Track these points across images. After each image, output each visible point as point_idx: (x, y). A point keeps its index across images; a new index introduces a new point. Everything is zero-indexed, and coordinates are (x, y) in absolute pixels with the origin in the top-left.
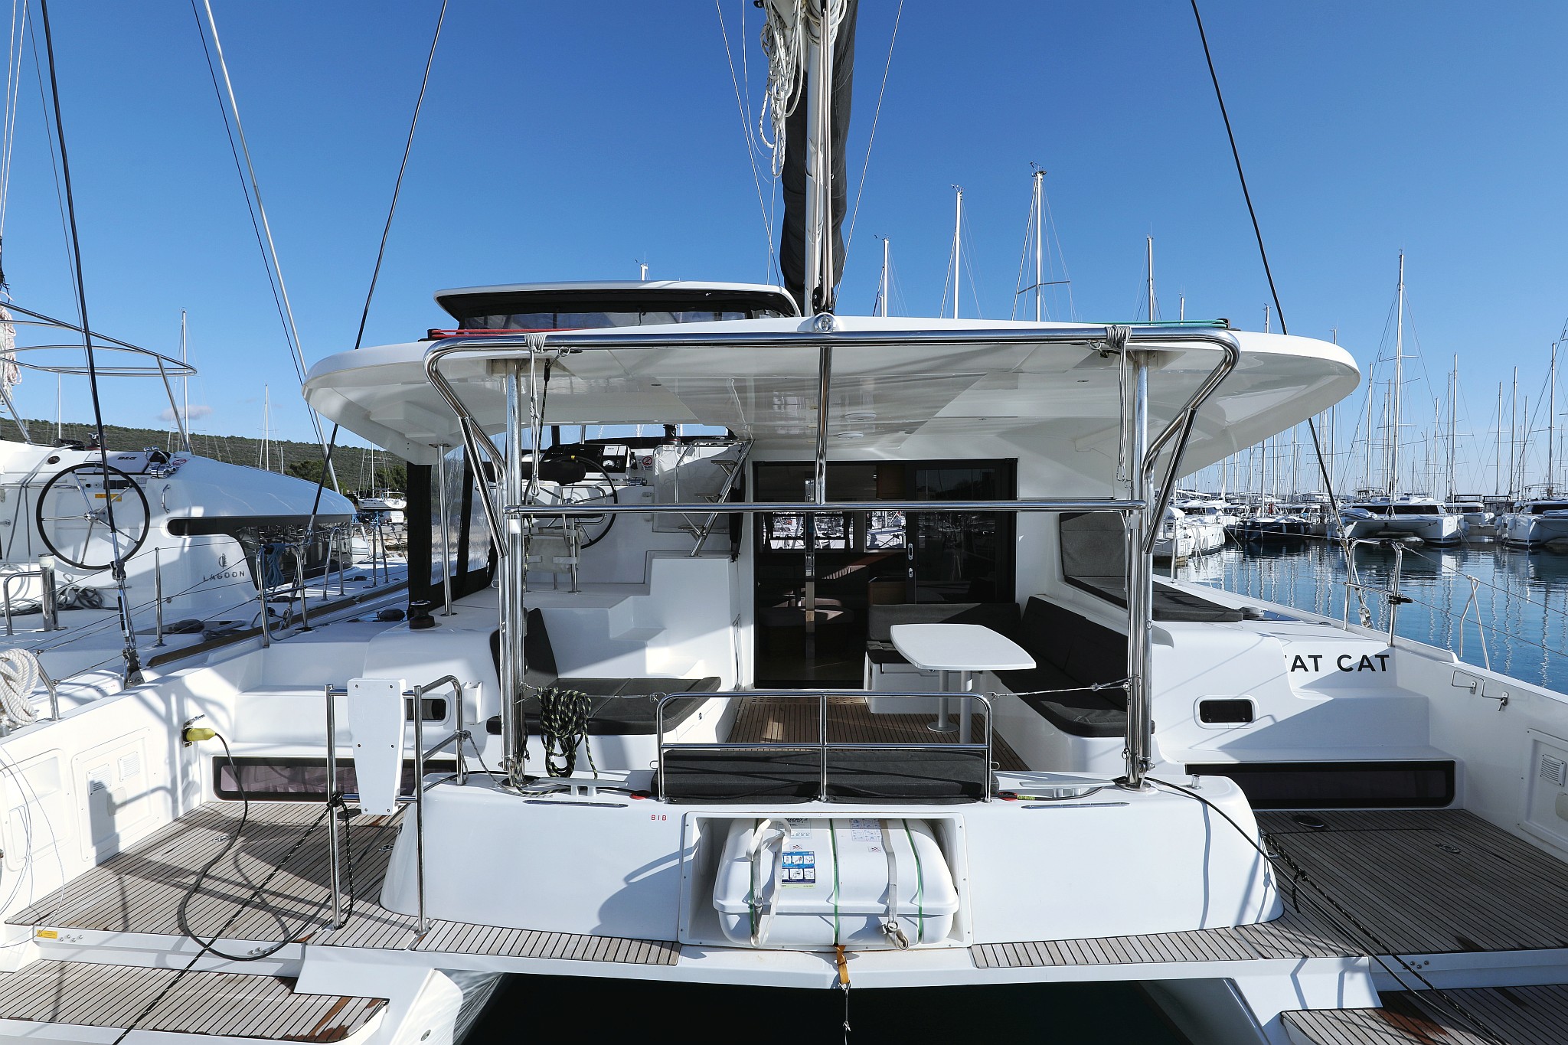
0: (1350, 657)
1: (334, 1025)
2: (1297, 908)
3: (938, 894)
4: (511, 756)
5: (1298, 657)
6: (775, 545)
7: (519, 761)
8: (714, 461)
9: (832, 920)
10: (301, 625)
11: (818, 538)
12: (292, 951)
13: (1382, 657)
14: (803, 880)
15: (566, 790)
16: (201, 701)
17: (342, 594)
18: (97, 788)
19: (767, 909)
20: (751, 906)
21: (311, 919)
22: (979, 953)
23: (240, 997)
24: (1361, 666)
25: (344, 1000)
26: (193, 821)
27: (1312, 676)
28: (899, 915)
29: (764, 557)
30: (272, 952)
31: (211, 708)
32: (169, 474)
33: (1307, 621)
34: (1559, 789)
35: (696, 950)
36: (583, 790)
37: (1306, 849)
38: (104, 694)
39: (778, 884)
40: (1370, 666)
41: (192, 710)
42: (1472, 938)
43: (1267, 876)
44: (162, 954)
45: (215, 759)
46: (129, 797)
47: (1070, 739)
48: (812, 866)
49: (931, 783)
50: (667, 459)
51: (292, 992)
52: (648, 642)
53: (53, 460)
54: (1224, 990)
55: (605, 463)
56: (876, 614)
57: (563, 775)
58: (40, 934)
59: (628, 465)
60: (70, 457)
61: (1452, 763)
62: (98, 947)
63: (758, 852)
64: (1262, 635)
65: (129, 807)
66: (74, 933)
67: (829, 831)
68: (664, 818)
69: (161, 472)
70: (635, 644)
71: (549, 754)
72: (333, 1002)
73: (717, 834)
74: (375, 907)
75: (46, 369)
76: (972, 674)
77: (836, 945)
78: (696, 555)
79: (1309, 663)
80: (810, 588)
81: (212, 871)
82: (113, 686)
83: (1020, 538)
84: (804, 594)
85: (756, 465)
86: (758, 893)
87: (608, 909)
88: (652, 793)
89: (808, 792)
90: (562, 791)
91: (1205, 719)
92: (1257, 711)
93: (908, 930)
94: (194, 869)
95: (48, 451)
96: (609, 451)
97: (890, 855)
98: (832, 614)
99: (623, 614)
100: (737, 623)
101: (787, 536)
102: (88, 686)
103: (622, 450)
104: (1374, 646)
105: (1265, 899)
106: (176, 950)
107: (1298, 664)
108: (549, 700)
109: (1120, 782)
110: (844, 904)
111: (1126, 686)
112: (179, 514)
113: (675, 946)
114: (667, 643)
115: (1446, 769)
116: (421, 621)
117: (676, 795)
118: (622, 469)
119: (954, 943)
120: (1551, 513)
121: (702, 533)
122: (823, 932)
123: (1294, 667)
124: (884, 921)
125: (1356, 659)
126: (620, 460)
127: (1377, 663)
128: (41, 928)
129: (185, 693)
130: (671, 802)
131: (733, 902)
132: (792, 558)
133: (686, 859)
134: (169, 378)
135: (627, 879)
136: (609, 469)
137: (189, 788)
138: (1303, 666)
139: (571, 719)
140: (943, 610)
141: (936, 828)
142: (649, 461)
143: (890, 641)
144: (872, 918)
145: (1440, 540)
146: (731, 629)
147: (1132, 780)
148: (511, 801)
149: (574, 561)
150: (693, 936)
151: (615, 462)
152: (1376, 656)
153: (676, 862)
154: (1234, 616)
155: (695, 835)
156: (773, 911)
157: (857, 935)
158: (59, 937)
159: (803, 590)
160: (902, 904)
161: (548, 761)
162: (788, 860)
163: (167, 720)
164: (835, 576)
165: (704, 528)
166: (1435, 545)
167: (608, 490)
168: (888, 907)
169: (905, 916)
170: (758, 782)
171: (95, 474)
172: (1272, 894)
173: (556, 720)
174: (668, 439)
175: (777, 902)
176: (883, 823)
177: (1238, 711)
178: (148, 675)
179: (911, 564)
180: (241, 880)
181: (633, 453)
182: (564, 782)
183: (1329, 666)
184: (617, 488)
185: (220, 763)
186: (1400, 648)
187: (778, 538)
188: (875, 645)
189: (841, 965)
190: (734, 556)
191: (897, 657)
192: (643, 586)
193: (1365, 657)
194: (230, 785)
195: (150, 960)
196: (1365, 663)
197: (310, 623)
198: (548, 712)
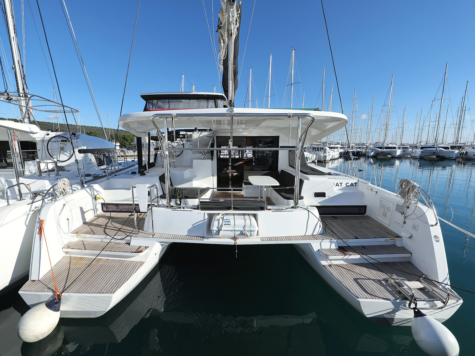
0: (349, 183)
1: (140, 250)
2: (325, 231)
3: (254, 227)
4: (168, 201)
5: (337, 183)
6: (221, 157)
7: (170, 202)
8: (207, 136)
9: (234, 232)
10: (114, 175)
11: (232, 155)
12: (128, 238)
13: (356, 183)
14: (228, 224)
15: (180, 208)
16: (97, 191)
17: (118, 168)
18: (81, 208)
19: (221, 230)
20: (218, 229)
21: (131, 233)
22: (262, 239)
23: (120, 246)
24: (351, 185)
25: (140, 247)
26: (99, 217)
27: (340, 187)
28: (247, 231)
29: (219, 160)
30: (125, 238)
31: (99, 193)
32: (77, 138)
33: (342, 175)
34: (384, 210)
35: (208, 238)
36: (184, 208)
37: (332, 222)
38: (78, 189)
39: (223, 225)
40: (353, 185)
41: (96, 193)
42: (358, 237)
43: (320, 226)
44: (102, 239)
45: (101, 203)
46: (87, 211)
47: (286, 200)
48: (230, 222)
49: (254, 207)
50: (196, 135)
51: (130, 245)
52: (193, 179)
53: (48, 135)
54: (309, 245)
55: (180, 136)
56: (245, 173)
57: (179, 205)
58: (78, 235)
59: (186, 137)
60: (52, 134)
61: (366, 206)
62: (89, 238)
63: (219, 219)
64: (329, 178)
65: (87, 212)
66: (85, 235)
67: (233, 216)
68: (200, 213)
69: (75, 138)
70: (190, 180)
71: (176, 201)
72: (138, 247)
73: (211, 217)
74: (143, 231)
75: (42, 111)
76: (266, 187)
77: (235, 237)
78: (203, 159)
79: (340, 185)
80: (230, 168)
81: (108, 225)
82: (79, 188)
83: (279, 156)
84: (229, 169)
85: (217, 137)
86: (219, 226)
87: (189, 231)
88: (198, 209)
89: (229, 208)
90: (179, 208)
91: (315, 196)
92: (326, 195)
93: (248, 234)
94: (103, 225)
95: (45, 132)
96: (181, 133)
97: (245, 220)
98: (235, 174)
99: (187, 173)
100: (213, 176)
101: (224, 154)
102: (75, 187)
103: (184, 133)
104: (354, 181)
105: (319, 229)
106: (105, 238)
107: (337, 185)
108: (176, 189)
109: (293, 207)
110: (236, 229)
111: (294, 188)
112: (80, 148)
113: (203, 237)
114: (197, 180)
115: (365, 207)
116: (142, 173)
117: (203, 209)
118: (185, 138)
119: (258, 237)
120: (425, 149)
121: (204, 154)
122: (232, 234)
123: (336, 185)
124: (244, 232)
125: (350, 184)
126: (184, 135)
127: (354, 185)
128: (78, 234)
129: (94, 189)
130: (202, 210)
131: (215, 228)
132: (226, 160)
133: (205, 221)
134: (74, 113)
135: (193, 225)
136: (181, 138)
137: (97, 210)
138: (338, 185)
139: (180, 194)
140: (261, 173)
141: (255, 216)
142: (191, 135)
143: (248, 180)
144: (241, 231)
145: (396, 156)
146: (212, 177)
147: (295, 207)
148: (170, 210)
149: (175, 160)
150: (206, 236)
151: (183, 136)
152: (354, 183)
153: (203, 222)
154: (324, 174)
155: (206, 217)
156: (222, 230)
157: (238, 235)
158: (82, 236)
159: (228, 168)
160: (247, 229)
161: (176, 202)
162: (225, 221)
163: (91, 195)
164: (236, 165)
165: (205, 153)
166: (394, 158)
167: (182, 143)
168: (244, 230)
169: (248, 231)
170: (219, 206)
171: (59, 138)
172: (321, 229)
173: (177, 194)
174: (195, 130)
175: (223, 228)
176: (244, 214)
177: (322, 195)
178: (86, 186)
179: (254, 162)
180: (114, 227)
181: (187, 134)
182: (179, 206)
183: (344, 185)
184: (184, 142)
185: (103, 205)
186: (360, 181)
187: (222, 155)
188: (245, 181)
189: (235, 240)
190: (212, 160)
191: (250, 184)
192: (191, 166)
193: (352, 183)
194: (105, 209)
195: (100, 240)
196: (352, 185)
197: (116, 174)
198: (176, 192)
